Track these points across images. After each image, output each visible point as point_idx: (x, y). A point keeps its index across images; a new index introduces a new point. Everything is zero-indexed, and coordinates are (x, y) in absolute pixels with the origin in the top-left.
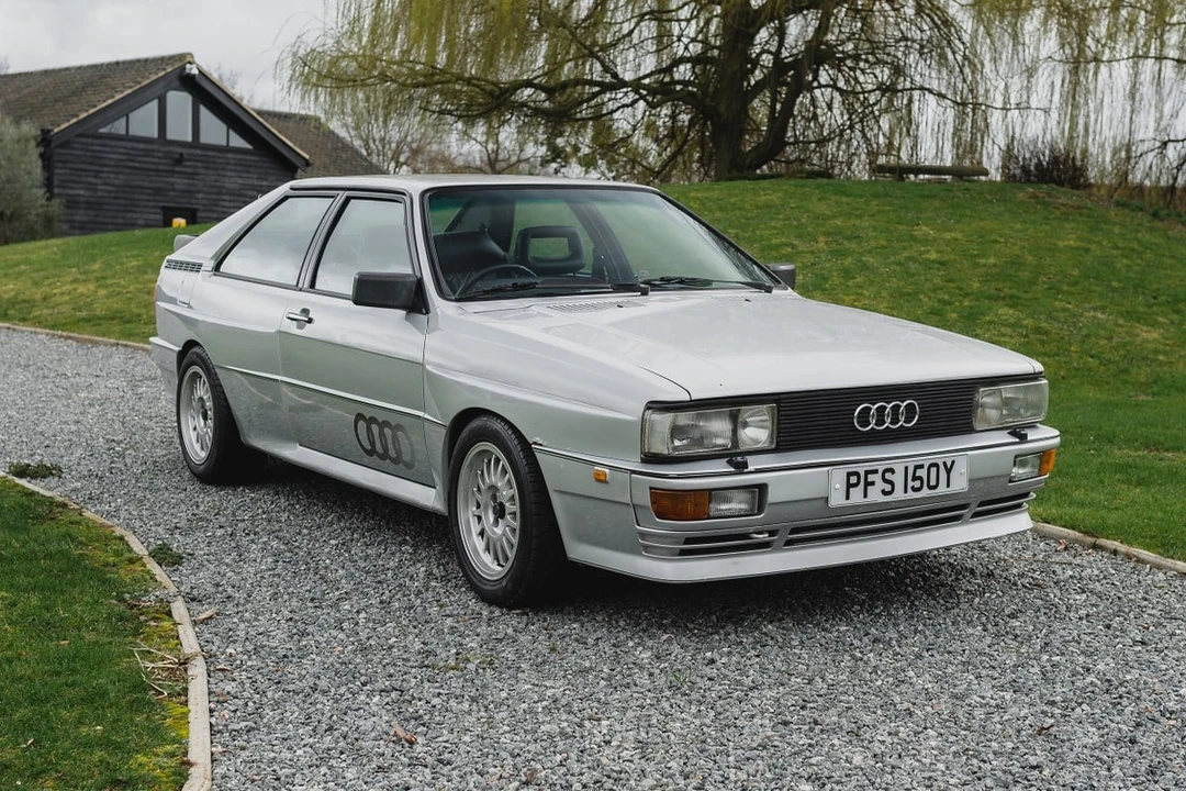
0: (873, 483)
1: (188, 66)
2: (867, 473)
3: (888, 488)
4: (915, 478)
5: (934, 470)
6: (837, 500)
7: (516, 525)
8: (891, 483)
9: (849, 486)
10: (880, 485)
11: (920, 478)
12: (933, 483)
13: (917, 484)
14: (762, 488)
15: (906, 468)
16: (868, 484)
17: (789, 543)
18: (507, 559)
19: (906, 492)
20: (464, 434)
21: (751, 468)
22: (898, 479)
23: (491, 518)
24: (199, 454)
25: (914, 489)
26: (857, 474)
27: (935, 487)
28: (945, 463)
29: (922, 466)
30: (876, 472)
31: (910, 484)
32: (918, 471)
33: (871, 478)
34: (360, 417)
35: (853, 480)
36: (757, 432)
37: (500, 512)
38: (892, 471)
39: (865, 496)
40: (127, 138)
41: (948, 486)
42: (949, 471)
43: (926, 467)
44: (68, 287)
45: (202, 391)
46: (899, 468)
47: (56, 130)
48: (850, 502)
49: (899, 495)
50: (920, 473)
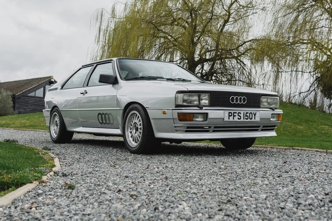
0: (235, 116)
1: (52, 79)
2: (234, 113)
3: (239, 118)
4: (246, 116)
5: (251, 114)
6: (226, 119)
7: (141, 131)
8: (240, 116)
9: (229, 116)
10: (237, 117)
11: (248, 116)
12: (251, 118)
13: (247, 117)
14: (207, 114)
15: (244, 113)
16: (234, 116)
17: (214, 131)
18: (138, 141)
19: (244, 119)
20: (128, 110)
21: (204, 109)
22: (242, 115)
23: (134, 131)
24: (55, 136)
25: (246, 119)
26: (231, 113)
27: (251, 119)
28: (254, 113)
29: (248, 113)
30: (236, 113)
31: (245, 117)
32: (247, 114)
33: (235, 114)
34: (99, 114)
35: (230, 114)
36: (205, 101)
37: (137, 129)
38: (240, 113)
39: (234, 119)
40: (35, 97)
41: (255, 119)
42: (255, 115)
43: (249, 113)
44: (19, 121)
45: (57, 119)
46: (242, 112)
47: (17, 95)
48: (230, 120)
49: (242, 120)
50: (247, 115)
